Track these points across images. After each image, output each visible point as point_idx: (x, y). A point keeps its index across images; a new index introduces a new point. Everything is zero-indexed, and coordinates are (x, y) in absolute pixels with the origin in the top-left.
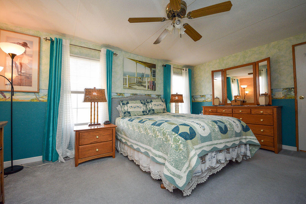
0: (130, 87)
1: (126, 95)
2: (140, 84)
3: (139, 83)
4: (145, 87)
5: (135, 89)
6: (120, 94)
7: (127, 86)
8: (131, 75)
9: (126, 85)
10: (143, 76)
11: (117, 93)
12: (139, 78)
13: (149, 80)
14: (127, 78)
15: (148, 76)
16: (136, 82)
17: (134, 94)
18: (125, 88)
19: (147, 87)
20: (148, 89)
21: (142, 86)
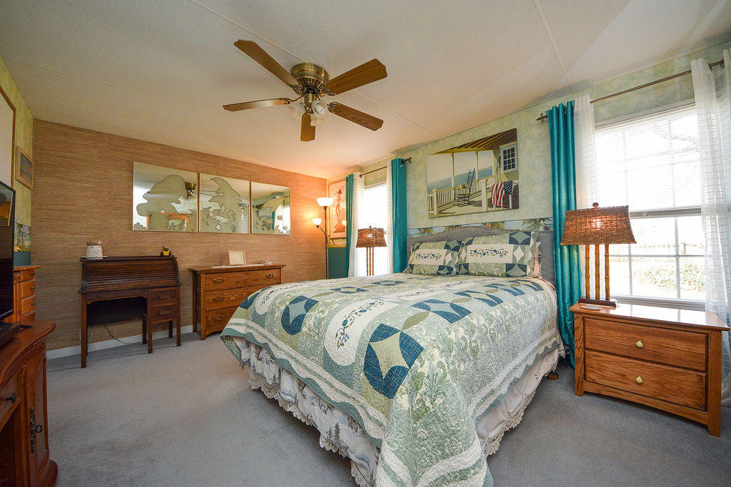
0: (440, 212)
1: (435, 231)
2: (465, 200)
3: (462, 198)
4: (479, 204)
5: (453, 215)
6: (425, 229)
7: (435, 212)
8: (442, 187)
9: (433, 210)
10: (471, 179)
11: (420, 229)
12: (461, 186)
13: (492, 182)
14: (435, 195)
15: (486, 173)
16: (453, 199)
17: (453, 227)
18: (432, 217)
19: (485, 204)
20: (490, 209)
21: (470, 203)
